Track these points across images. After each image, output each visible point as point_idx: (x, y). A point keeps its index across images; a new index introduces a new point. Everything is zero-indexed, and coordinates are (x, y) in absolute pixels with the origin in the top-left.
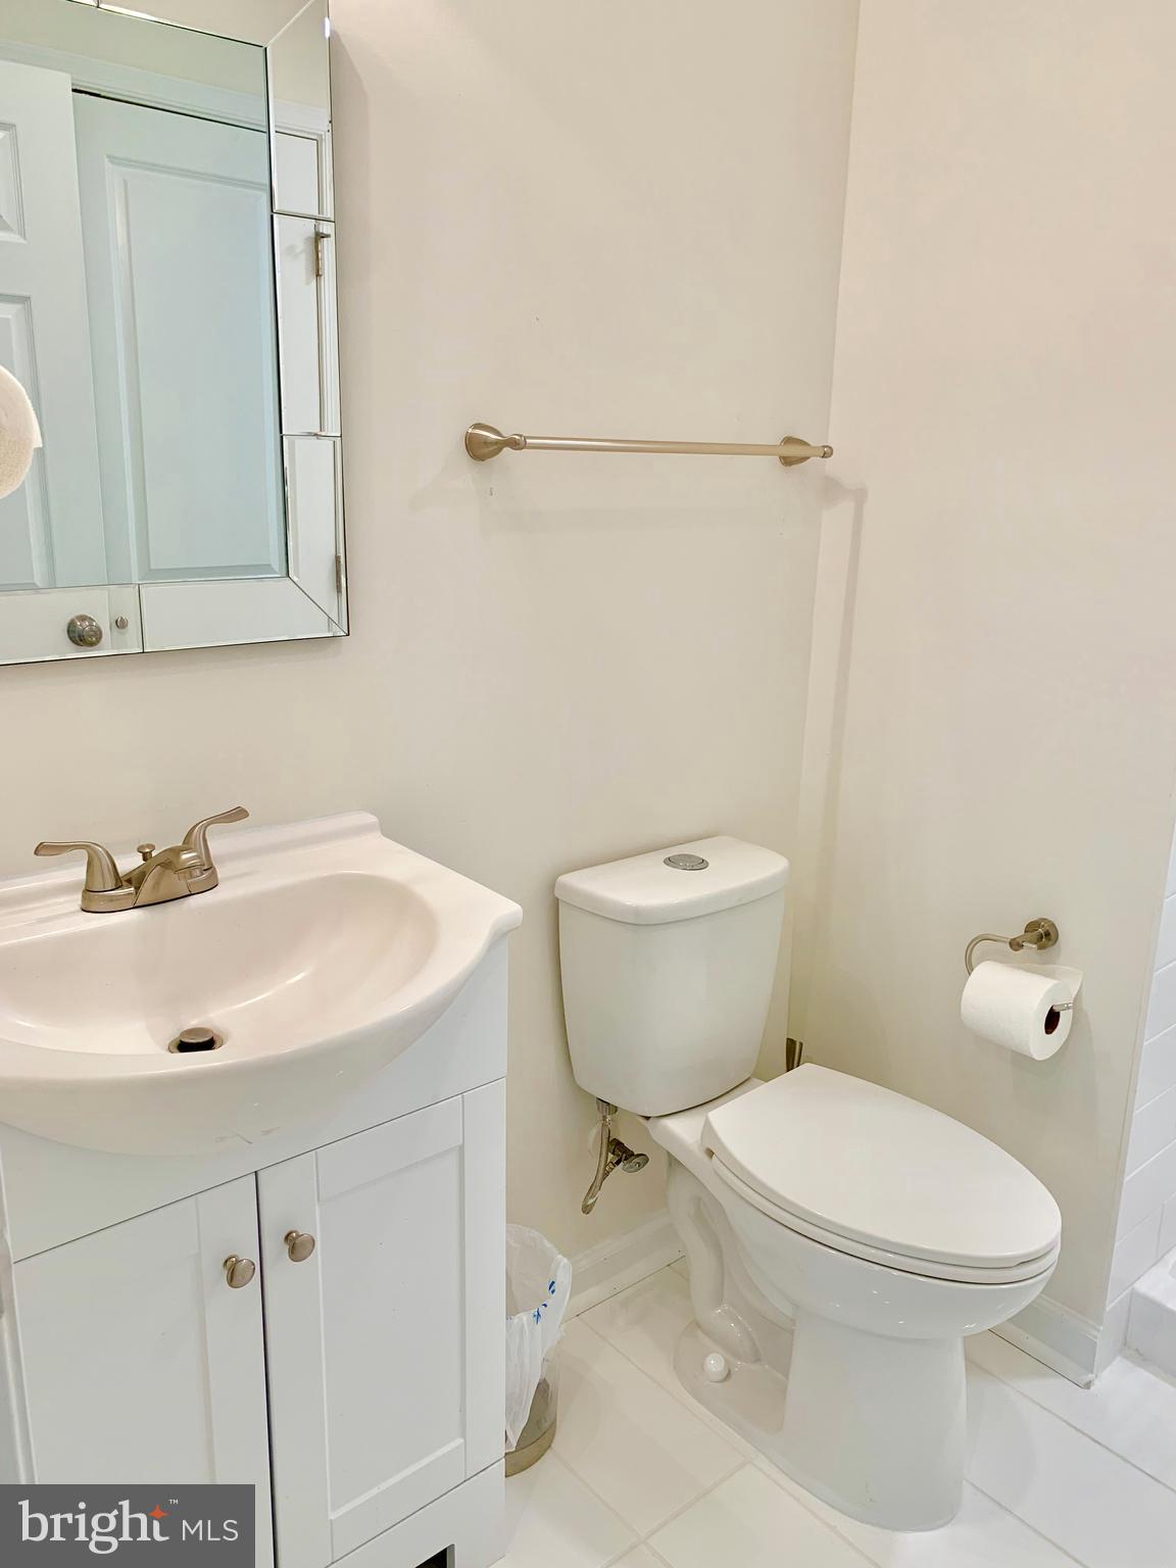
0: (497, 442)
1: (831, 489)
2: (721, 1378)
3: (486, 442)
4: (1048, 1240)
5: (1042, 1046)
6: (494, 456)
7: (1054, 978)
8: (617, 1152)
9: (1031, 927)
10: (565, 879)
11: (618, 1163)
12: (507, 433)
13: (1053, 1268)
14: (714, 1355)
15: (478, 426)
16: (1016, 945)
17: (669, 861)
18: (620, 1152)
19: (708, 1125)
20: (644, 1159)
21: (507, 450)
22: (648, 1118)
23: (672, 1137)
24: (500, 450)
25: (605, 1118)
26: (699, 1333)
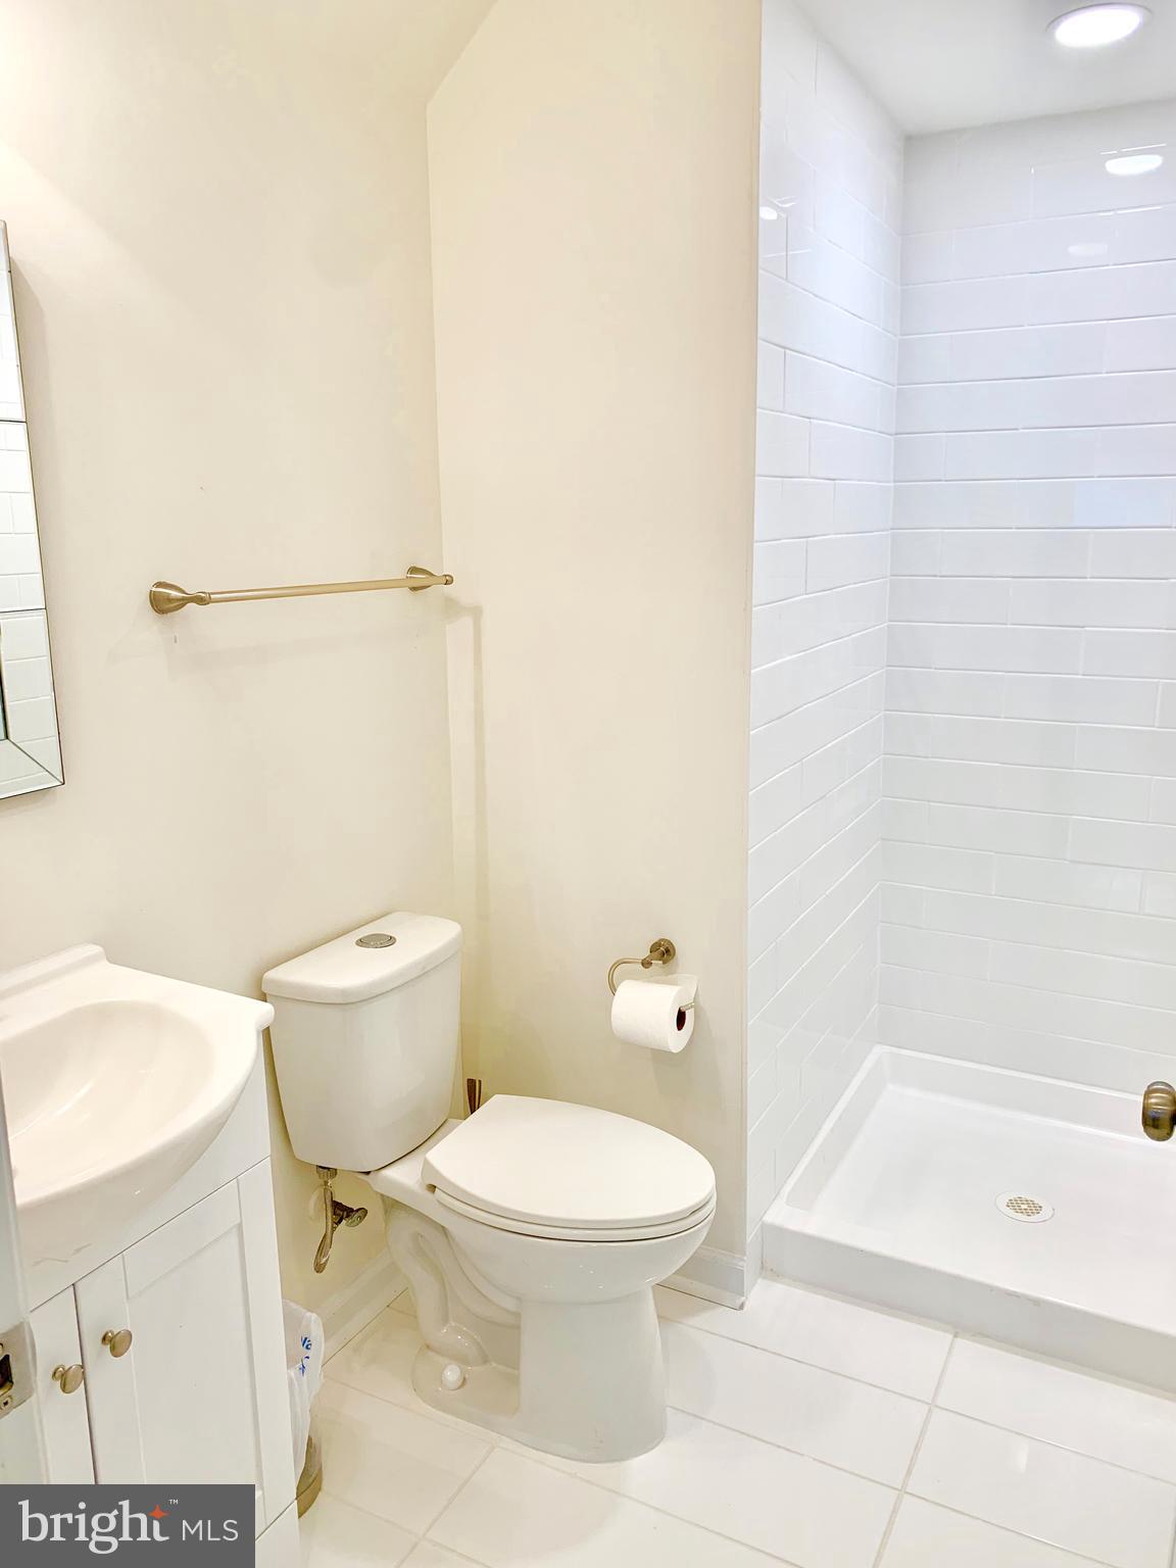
0: (183, 599)
1: (452, 608)
2: (457, 1386)
3: (169, 600)
4: (707, 1192)
5: (676, 1041)
6: (177, 610)
7: (677, 985)
8: (338, 1212)
9: (655, 948)
10: (271, 975)
11: (340, 1222)
12: (192, 590)
13: (713, 1213)
14: (450, 1367)
15: (159, 585)
16: (646, 964)
17: (361, 943)
18: (341, 1212)
19: (426, 1163)
20: (363, 1212)
21: (191, 606)
22: (368, 1173)
23: (393, 1183)
24: (183, 605)
25: (326, 1183)
26: (431, 1354)
